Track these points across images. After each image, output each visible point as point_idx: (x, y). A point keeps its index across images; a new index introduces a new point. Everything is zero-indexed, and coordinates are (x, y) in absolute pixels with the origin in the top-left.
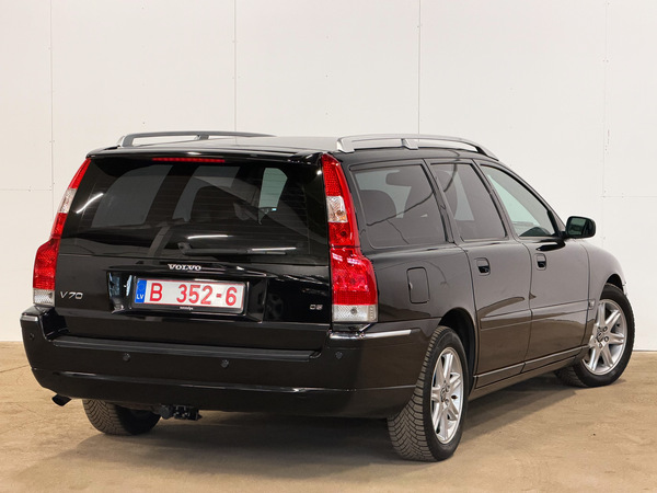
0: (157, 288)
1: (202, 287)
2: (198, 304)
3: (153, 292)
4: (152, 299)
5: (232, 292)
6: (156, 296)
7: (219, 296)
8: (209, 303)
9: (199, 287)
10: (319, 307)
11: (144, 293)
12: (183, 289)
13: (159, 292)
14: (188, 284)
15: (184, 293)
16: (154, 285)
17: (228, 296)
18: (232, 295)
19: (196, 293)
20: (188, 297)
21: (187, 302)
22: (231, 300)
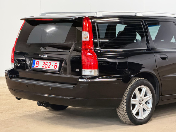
0: (38, 63)
1: (49, 63)
2: (47, 68)
3: (37, 64)
4: (36, 66)
5: (56, 64)
6: (37, 65)
7: (53, 65)
8: (50, 68)
9: (48, 62)
10: (78, 70)
11: (34, 64)
12: (44, 63)
13: (38, 64)
14: (45, 61)
15: (44, 64)
16: (37, 61)
17: (55, 65)
19: (47, 65)
20: (45, 66)
21: (44, 68)
22: (55, 67)
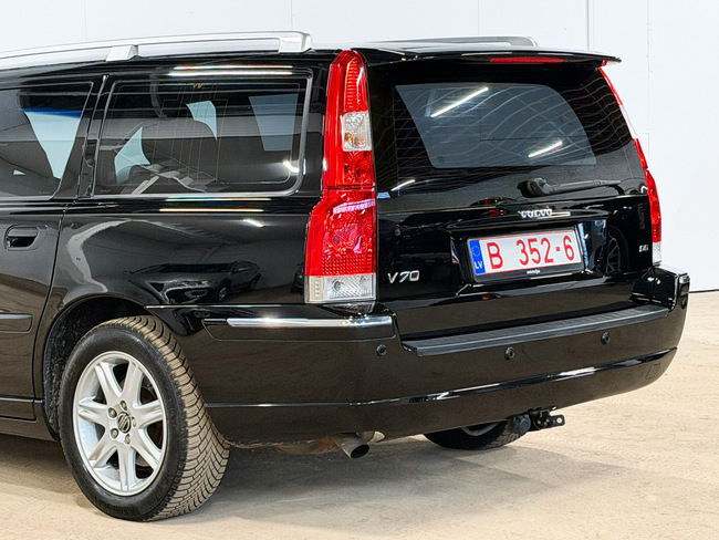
0: (494, 250)
1: (539, 241)
2: (543, 264)
3: (492, 256)
4: (494, 267)
5: (567, 242)
6: (496, 261)
7: (557, 249)
8: (551, 261)
9: (535, 240)
11: (480, 259)
12: (522, 246)
13: (497, 255)
14: (525, 238)
15: (523, 251)
16: (489, 245)
17: (566, 247)
18: (569, 247)
19: (535, 250)
20: (531, 257)
21: (531, 264)
